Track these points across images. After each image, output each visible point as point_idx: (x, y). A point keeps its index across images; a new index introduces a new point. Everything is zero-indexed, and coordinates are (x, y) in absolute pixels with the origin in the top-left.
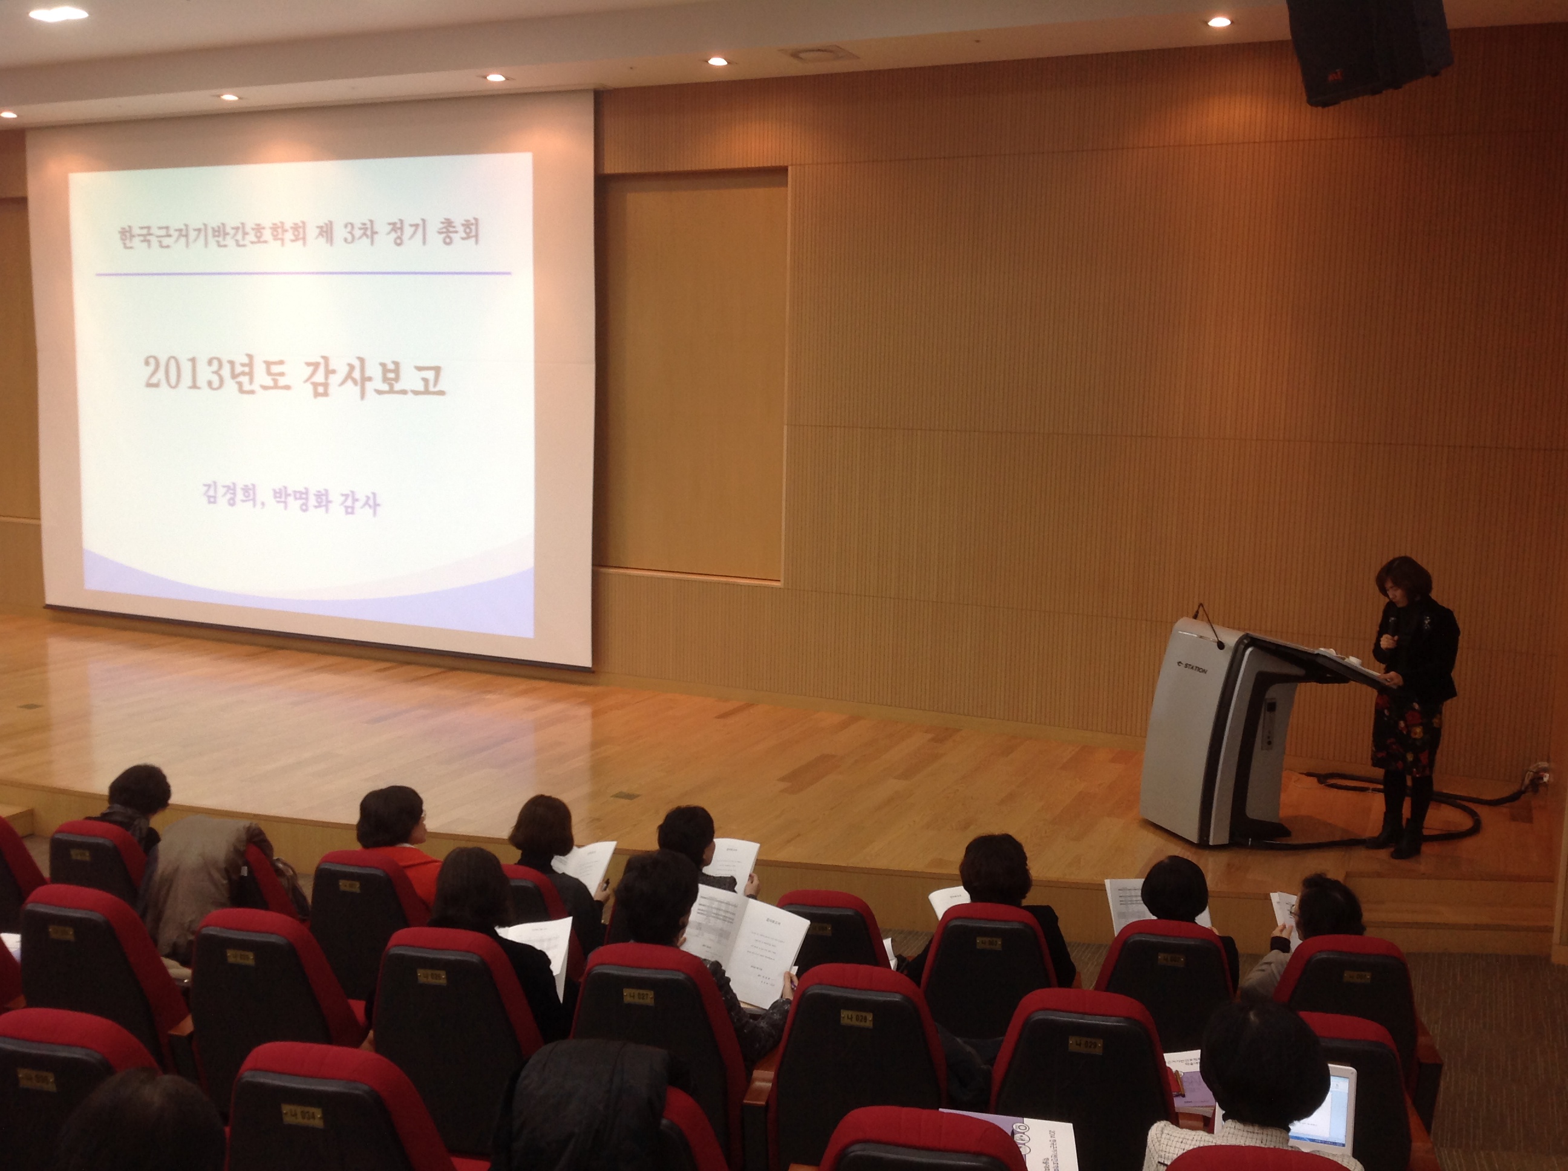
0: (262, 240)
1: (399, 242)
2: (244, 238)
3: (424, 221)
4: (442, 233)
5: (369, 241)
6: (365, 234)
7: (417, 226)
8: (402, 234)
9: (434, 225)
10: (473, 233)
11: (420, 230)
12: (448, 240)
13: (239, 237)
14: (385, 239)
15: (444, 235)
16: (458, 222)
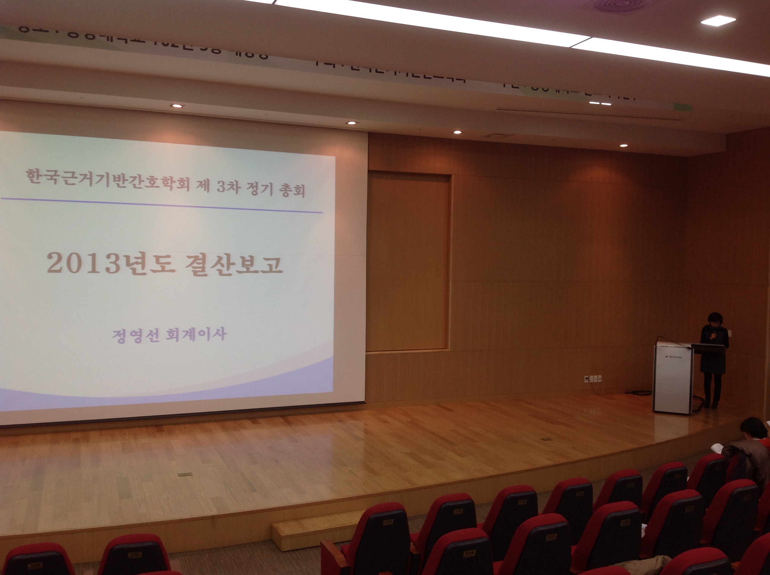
0: (154, 185)
1: (255, 193)
2: (140, 184)
3: (271, 184)
4: (283, 191)
5: (235, 191)
6: (232, 187)
7: (267, 186)
8: (257, 189)
9: (277, 187)
10: (301, 192)
11: (269, 188)
12: (286, 195)
13: (136, 182)
14: (245, 192)
15: (284, 192)
16: (292, 186)
